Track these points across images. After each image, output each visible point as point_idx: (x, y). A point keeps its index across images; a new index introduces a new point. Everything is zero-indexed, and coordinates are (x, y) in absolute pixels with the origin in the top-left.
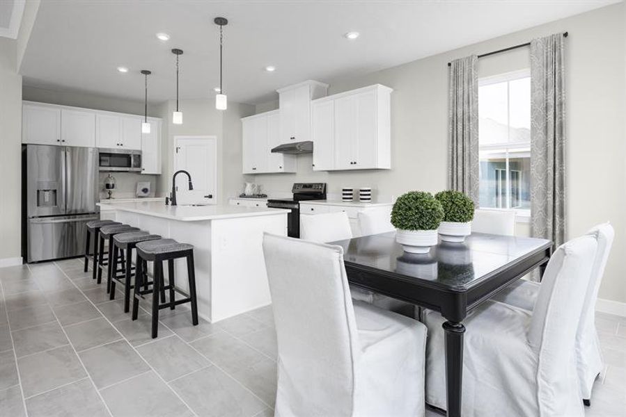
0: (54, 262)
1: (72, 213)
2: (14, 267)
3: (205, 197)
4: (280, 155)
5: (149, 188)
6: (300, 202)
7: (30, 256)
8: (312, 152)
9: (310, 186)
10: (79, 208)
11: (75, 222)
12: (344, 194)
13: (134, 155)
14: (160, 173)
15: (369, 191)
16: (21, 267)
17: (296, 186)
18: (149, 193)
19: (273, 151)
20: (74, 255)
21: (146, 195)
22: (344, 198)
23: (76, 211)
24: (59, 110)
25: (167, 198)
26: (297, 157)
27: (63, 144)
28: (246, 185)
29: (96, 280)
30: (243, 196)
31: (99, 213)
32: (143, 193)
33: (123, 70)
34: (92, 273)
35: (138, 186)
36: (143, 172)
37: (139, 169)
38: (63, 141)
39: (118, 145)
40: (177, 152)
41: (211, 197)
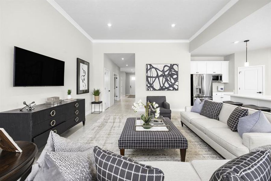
3: (257, 93)
13: (220, 76)
14: (228, 82)
18: (223, 90)
32: (221, 90)
35: (218, 87)
36: (222, 82)
37: (221, 81)
38: (198, 72)
39: (214, 72)
40: (239, 74)
41: (261, 93)
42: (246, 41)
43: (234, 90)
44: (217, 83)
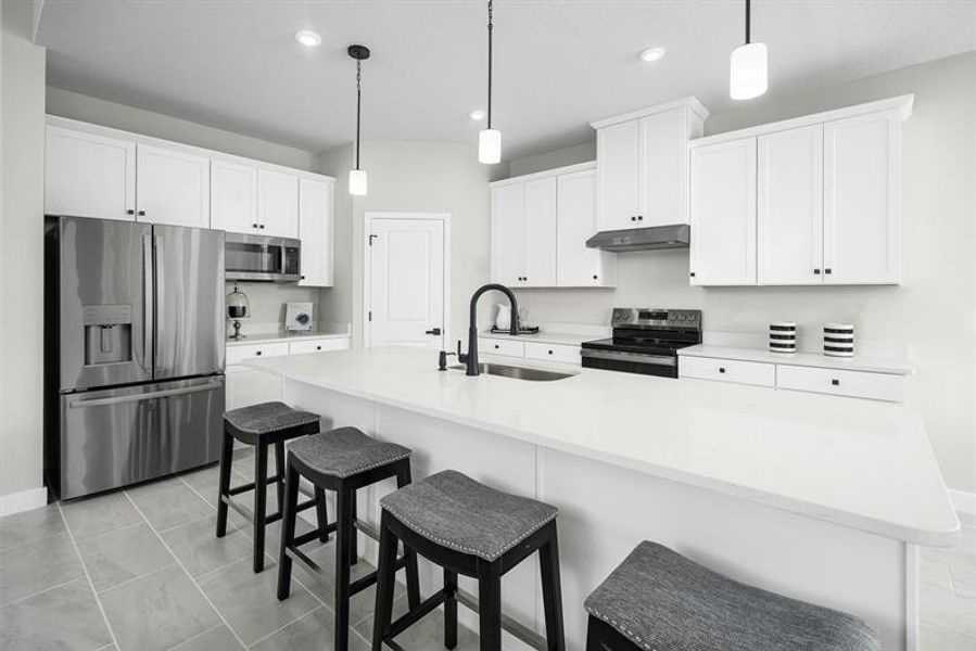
0: (125, 493)
1: (168, 376)
3: (428, 332)
4: (596, 252)
5: (309, 313)
6: (679, 352)
7: (66, 482)
8: (687, 245)
12: (772, 336)
13: (288, 249)
14: (331, 285)
15: (850, 332)
17: (618, 314)
18: (310, 323)
19: (591, 243)
21: (306, 327)
22: (772, 345)
25: (443, 355)
26: (618, 257)
27: (141, 219)
30: (495, 329)
32: (298, 323)
33: (309, 39)
35: (284, 307)
36: (301, 283)
37: (293, 277)
38: (142, 213)
39: (255, 226)
40: (371, 243)
41: (438, 334)
42: (359, 52)
43: (349, 325)
44: (280, 288)
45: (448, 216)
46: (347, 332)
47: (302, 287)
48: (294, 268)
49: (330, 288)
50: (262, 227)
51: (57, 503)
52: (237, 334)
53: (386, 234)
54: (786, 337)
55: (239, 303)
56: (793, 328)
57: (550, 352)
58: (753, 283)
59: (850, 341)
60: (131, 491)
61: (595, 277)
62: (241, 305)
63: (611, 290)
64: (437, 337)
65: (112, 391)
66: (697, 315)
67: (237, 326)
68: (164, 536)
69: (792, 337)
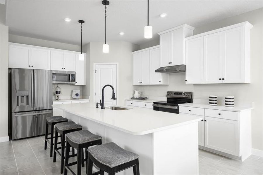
1: (37, 109)
2: (4, 142)
3: (112, 99)
4: (160, 74)
5: (79, 93)
6: (179, 105)
8: (185, 71)
9: (181, 93)
10: (41, 107)
11: (39, 115)
12: (210, 100)
13: (71, 75)
14: (85, 85)
15: (233, 99)
16: (8, 143)
17: (169, 93)
18: (79, 96)
19: (157, 71)
20: (38, 135)
21: (77, 97)
22: (210, 103)
23: (39, 108)
24: (29, 49)
25: (97, 103)
26: (169, 75)
27: (32, 68)
28: (134, 92)
29: (53, 157)
30: (133, 98)
31: (52, 109)
33: (68, 20)
34: (50, 150)
35: (72, 91)
36: (76, 84)
37: (74, 83)
38: (32, 66)
39: (62, 68)
40: (95, 72)
41: (115, 99)
42: (81, 22)
43: (89, 97)
44: (71, 86)
45: (118, 63)
46: (88, 99)
47: (76, 85)
48: (74, 80)
49: (85, 86)
50: (64, 68)
51: (11, 141)
52: (58, 99)
53: (100, 69)
54: (214, 100)
55: (59, 90)
56: (216, 98)
57: (145, 105)
58: (203, 83)
59: (233, 102)
60: (28, 139)
61: (160, 82)
62: (59, 91)
63: (167, 85)
64: (115, 100)
65: (27, 112)
66: (191, 93)
67: (58, 96)
68: (33, 149)
69: (216, 100)
